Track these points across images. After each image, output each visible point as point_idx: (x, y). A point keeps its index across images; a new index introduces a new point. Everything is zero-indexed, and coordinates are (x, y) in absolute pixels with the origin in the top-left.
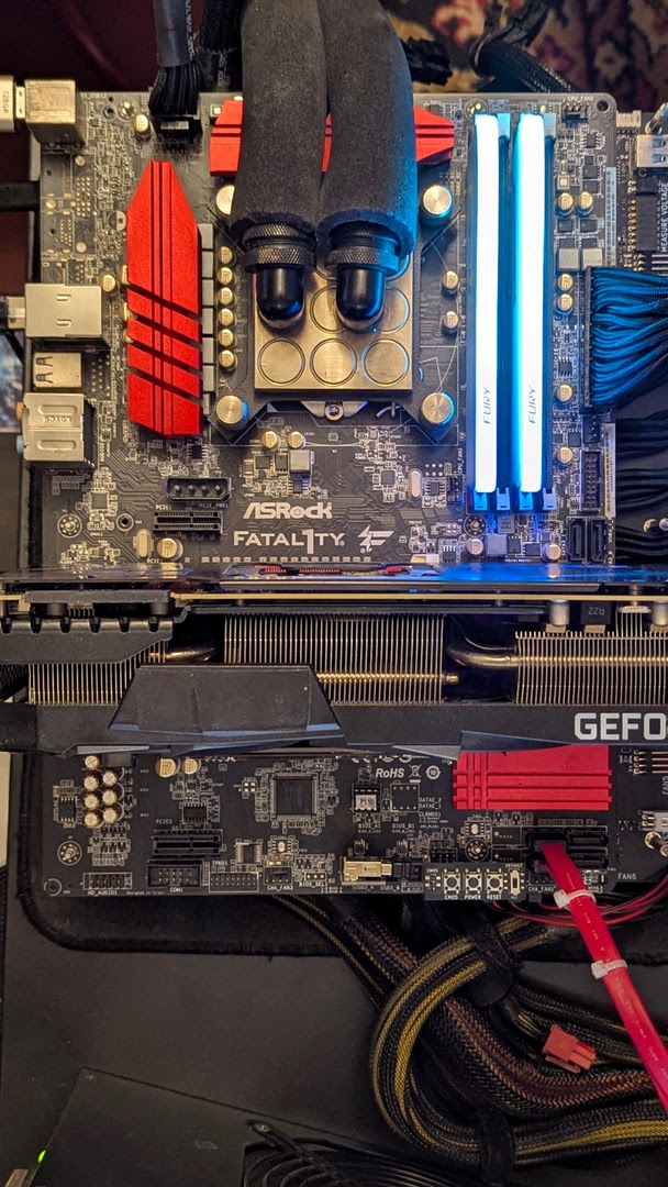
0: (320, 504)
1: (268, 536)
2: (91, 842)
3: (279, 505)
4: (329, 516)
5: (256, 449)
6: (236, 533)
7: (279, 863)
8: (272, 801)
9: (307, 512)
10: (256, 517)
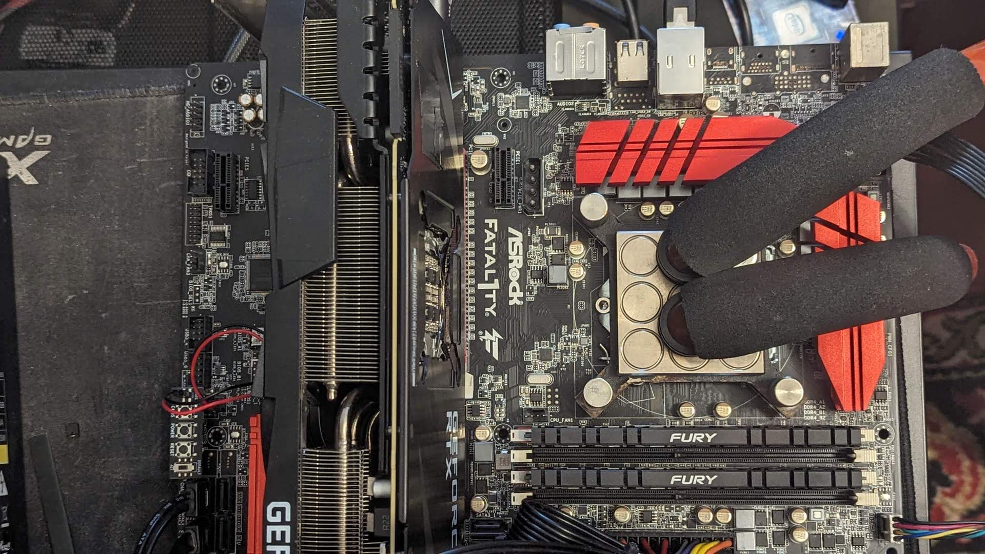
0: (521, 295)
1: (493, 249)
2: (231, 102)
3: (521, 258)
4: (511, 303)
5: (570, 238)
6: (495, 221)
7: (209, 263)
8: (262, 256)
9: (514, 283)
10: (509, 239)
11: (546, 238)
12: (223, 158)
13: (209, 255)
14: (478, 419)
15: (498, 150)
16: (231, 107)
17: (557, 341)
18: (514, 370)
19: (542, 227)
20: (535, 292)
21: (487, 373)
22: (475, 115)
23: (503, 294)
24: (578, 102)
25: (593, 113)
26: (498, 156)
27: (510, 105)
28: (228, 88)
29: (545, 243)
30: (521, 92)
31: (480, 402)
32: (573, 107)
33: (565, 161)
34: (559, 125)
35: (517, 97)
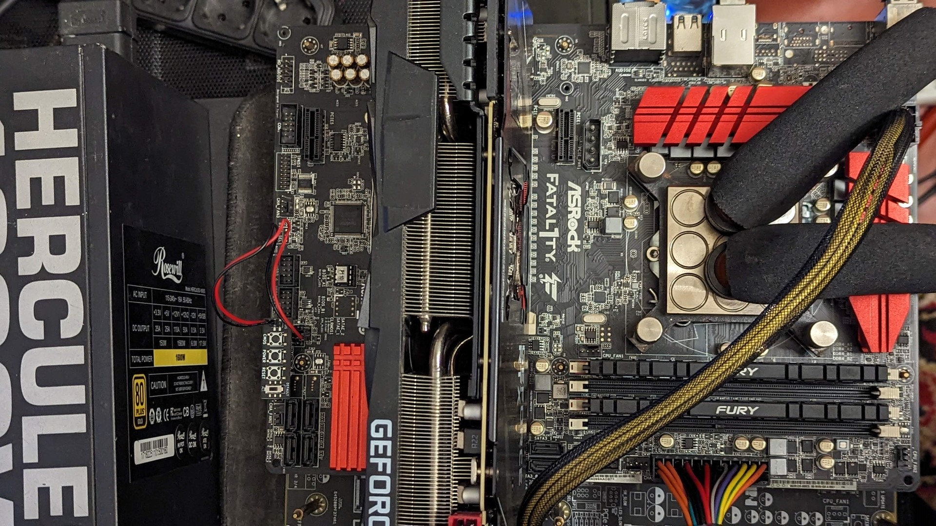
0: (579, 243)
1: (554, 200)
2: (318, 62)
3: (579, 210)
4: (569, 250)
5: (624, 192)
6: (557, 176)
7: (297, 207)
8: (346, 202)
9: (572, 233)
10: (569, 192)
11: (603, 192)
12: (313, 113)
13: (297, 201)
14: (538, 352)
15: (562, 111)
16: (318, 66)
17: (611, 285)
18: (571, 310)
19: (599, 181)
20: (591, 241)
21: (546, 312)
22: (540, 78)
23: (562, 242)
24: (635, 69)
25: (648, 79)
26: (562, 116)
27: (573, 70)
28: (316, 49)
29: (602, 197)
30: (582, 59)
31: (539, 338)
32: (630, 73)
33: (621, 123)
34: (617, 89)
35: (579, 63)
